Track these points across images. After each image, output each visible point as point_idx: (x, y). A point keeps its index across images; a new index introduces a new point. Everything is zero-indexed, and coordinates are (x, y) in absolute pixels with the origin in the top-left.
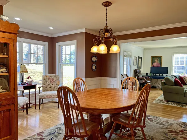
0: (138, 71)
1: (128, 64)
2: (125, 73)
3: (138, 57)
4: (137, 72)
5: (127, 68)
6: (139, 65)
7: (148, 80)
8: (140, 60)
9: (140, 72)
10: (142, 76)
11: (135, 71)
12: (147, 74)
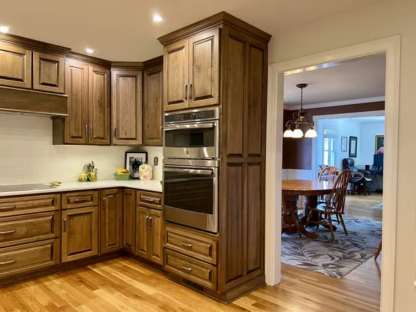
0: (349, 161)
1: (332, 149)
2: (326, 163)
3: (351, 137)
4: (347, 163)
5: (329, 157)
6: (353, 152)
7: (368, 177)
8: (353, 142)
9: (352, 164)
10: (356, 170)
11: (345, 162)
12: (367, 167)
